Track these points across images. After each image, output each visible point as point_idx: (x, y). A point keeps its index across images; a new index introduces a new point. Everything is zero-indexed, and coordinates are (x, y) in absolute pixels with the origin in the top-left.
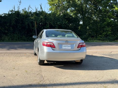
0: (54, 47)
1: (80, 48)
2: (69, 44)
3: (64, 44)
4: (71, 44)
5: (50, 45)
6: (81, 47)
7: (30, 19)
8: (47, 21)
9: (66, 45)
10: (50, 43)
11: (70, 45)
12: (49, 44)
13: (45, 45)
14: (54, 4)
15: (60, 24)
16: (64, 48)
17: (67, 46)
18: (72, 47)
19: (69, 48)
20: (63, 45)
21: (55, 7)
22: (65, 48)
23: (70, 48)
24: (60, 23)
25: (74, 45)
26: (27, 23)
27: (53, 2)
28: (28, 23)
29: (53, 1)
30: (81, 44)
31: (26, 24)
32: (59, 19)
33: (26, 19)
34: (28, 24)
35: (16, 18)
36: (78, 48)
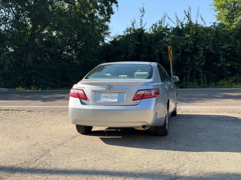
0: (86, 98)
1: (138, 101)
2: (115, 93)
3: (104, 93)
4: (118, 93)
5: (78, 94)
6: (142, 98)
7: (164, 41)
8: (198, 44)
9: (108, 95)
10: (78, 89)
11: (116, 95)
16: (103, 100)
17: (111, 96)
18: (120, 98)
19: (113, 100)
20: (103, 95)
22: (105, 100)
23: (117, 100)
25: (126, 94)
26: (157, 51)
28: (160, 50)
31: (156, 54)
33: (156, 43)
34: (160, 52)
35: (136, 43)
36: (133, 100)
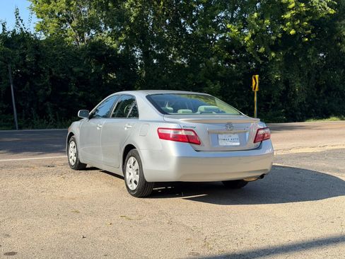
1: (259, 143)
2: (234, 133)
3: (222, 134)
4: (238, 133)
5: (187, 136)
6: (263, 140)
9: (226, 136)
10: (185, 130)
11: (236, 136)
12: (182, 133)
13: (171, 136)
14: (53, 12)
15: (82, 74)
16: (222, 143)
17: (230, 139)
18: (242, 140)
19: (234, 144)
20: (220, 136)
21: (55, 20)
22: (225, 145)
23: (238, 144)
24: (81, 71)
25: (247, 134)
27: (51, 6)
29: (49, 3)
30: (261, 132)
32: (76, 58)
36: (254, 142)
